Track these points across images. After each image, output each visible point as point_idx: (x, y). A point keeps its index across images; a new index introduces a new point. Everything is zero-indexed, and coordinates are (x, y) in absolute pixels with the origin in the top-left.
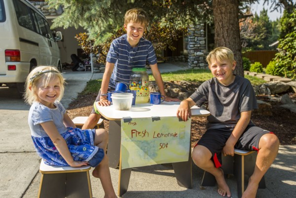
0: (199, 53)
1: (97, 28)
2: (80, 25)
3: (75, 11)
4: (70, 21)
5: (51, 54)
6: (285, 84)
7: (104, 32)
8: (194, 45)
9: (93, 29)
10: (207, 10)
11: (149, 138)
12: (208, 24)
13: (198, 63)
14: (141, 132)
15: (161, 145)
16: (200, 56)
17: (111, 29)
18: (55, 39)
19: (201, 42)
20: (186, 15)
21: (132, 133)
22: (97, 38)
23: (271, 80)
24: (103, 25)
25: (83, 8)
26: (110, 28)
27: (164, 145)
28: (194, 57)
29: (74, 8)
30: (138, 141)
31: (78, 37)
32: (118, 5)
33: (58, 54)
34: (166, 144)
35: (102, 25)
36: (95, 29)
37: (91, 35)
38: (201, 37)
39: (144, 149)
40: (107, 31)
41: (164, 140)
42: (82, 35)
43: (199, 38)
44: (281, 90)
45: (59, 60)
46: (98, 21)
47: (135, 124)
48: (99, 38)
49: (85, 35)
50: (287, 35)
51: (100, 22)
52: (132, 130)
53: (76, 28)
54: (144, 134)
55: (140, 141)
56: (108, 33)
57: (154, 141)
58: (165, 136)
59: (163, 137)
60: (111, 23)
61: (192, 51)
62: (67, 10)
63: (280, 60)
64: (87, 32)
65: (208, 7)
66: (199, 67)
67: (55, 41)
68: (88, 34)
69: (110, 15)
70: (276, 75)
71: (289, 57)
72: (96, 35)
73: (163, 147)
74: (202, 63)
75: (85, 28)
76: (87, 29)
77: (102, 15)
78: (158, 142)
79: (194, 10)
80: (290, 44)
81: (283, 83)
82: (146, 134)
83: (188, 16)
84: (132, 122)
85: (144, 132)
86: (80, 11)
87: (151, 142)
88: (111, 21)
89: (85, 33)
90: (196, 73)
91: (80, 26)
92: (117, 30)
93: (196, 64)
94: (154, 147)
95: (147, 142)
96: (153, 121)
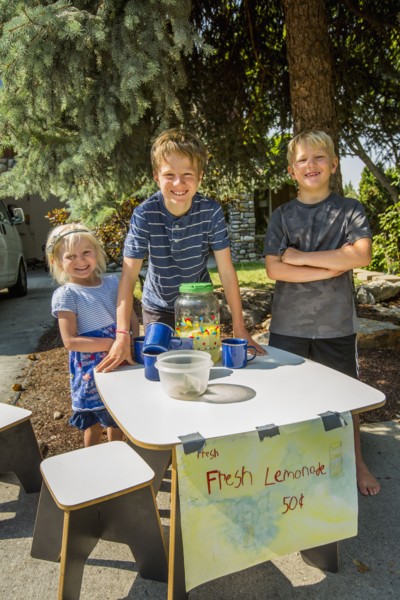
0: (247, 238)
1: (86, 199)
2: (53, 192)
3: (37, 162)
4: (28, 182)
5: (6, 247)
6: (394, 285)
7: (99, 206)
8: (239, 224)
9: (78, 201)
10: (272, 167)
11: (254, 489)
12: (273, 191)
13: (247, 252)
14: (233, 475)
15: (287, 501)
16: (249, 242)
17: (112, 200)
18: (12, 222)
19: (250, 221)
20: (235, 176)
21: (209, 480)
22: (85, 217)
23: (370, 278)
24: (98, 192)
25: (54, 155)
26: (109, 199)
27: (295, 502)
28: (240, 244)
29: (34, 155)
30: (226, 500)
31: (51, 216)
32: (125, 155)
33: (20, 246)
34: (299, 499)
35: (95, 191)
36: (82, 200)
37: (73, 212)
38: (249, 212)
39: (244, 520)
40: (104, 204)
41: (292, 487)
42: (58, 212)
43: (247, 214)
44: (389, 294)
45: (20, 255)
46: (87, 184)
47: (215, 454)
48: (90, 217)
49: (63, 213)
50: (390, 208)
51: (92, 186)
52: (208, 474)
53: (43, 197)
54: (242, 480)
55: (232, 500)
56: (106, 208)
57: (268, 494)
58: (295, 476)
59: (290, 480)
60: (112, 189)
61: (236, 234)
62: (20, 161)
63: (381, 246)
64: (68, 207)
65: (273, 163)
66: (249, 258)
67: (12, 225)
68: (69, 210)
69: (110, 174)
70: (372, 270)
71: (394, 241)
72: (83, 212)
73: (292, 507)
74: (252, 252)
75: (62, 200)
76: (66, 200)
77: (96, 174)
78: (278, 493)
79: (250, 167)
80: (394, 221)
81: (390, 284)
82: (247, 477)
83: (239, 178)
84: (206, 449)
85: (240, 474)
86: (47, 159)
87: (261, 498)
88: (112, 185)
89: (64, 210)
90: (248, 270)
91: (51, 196)
92: (121, 202)
93: (244, 255)
94: (268, 509)
95: (250, 501)
96: (262, 439)
